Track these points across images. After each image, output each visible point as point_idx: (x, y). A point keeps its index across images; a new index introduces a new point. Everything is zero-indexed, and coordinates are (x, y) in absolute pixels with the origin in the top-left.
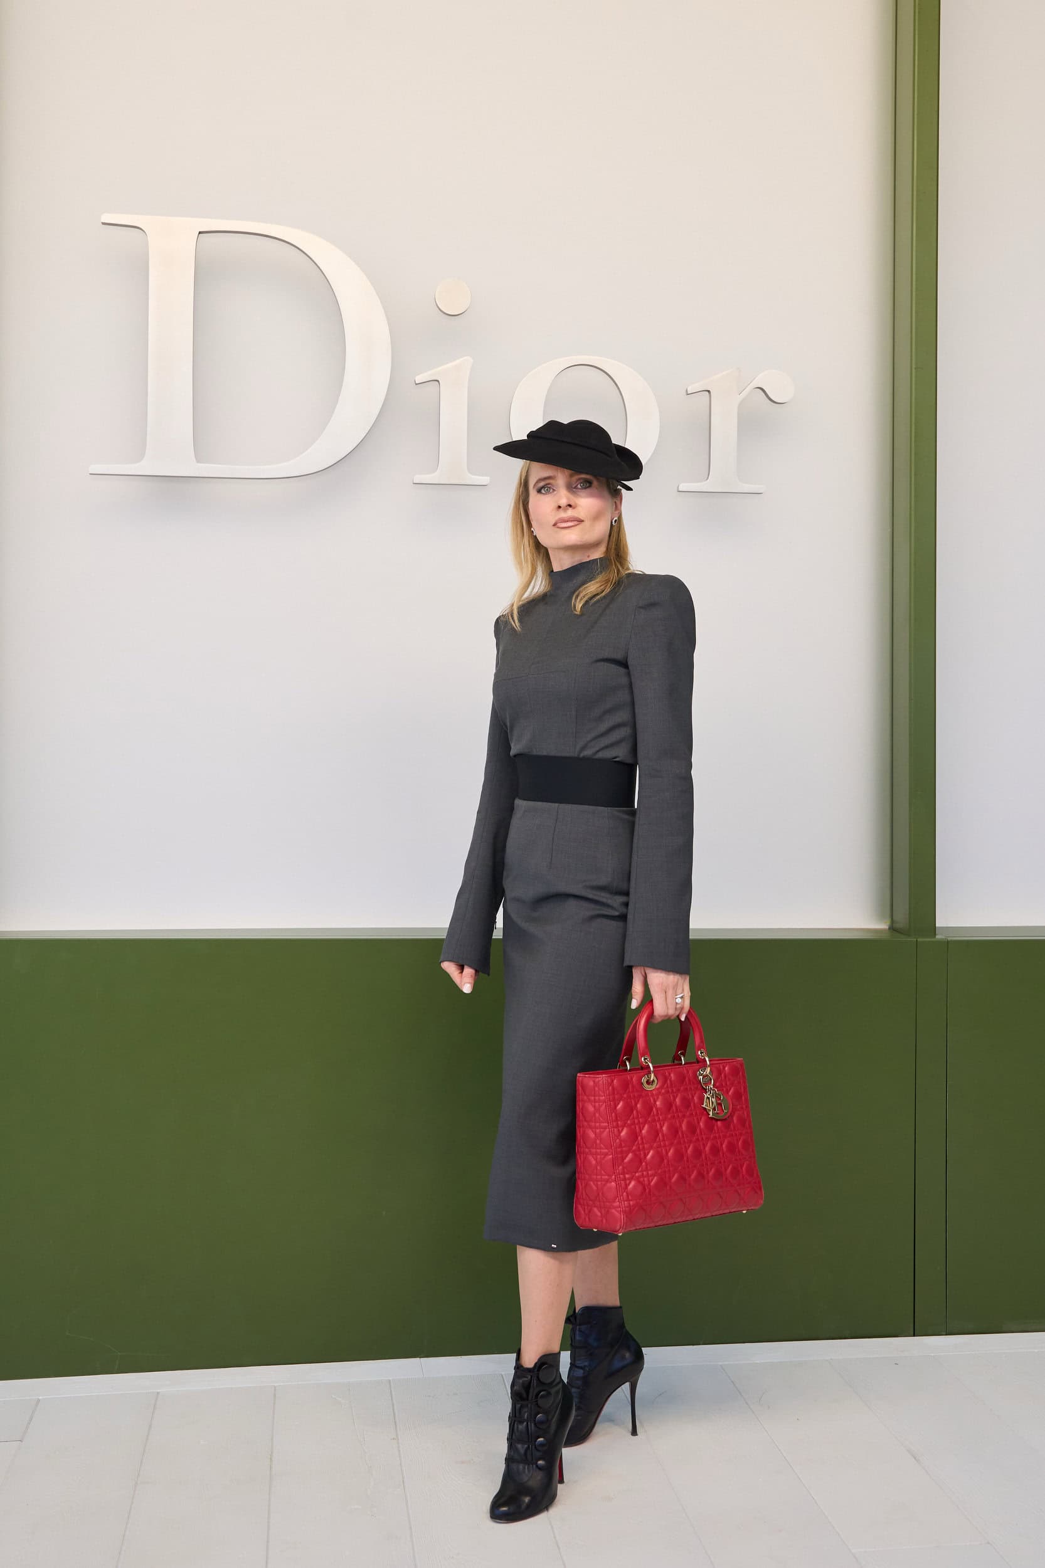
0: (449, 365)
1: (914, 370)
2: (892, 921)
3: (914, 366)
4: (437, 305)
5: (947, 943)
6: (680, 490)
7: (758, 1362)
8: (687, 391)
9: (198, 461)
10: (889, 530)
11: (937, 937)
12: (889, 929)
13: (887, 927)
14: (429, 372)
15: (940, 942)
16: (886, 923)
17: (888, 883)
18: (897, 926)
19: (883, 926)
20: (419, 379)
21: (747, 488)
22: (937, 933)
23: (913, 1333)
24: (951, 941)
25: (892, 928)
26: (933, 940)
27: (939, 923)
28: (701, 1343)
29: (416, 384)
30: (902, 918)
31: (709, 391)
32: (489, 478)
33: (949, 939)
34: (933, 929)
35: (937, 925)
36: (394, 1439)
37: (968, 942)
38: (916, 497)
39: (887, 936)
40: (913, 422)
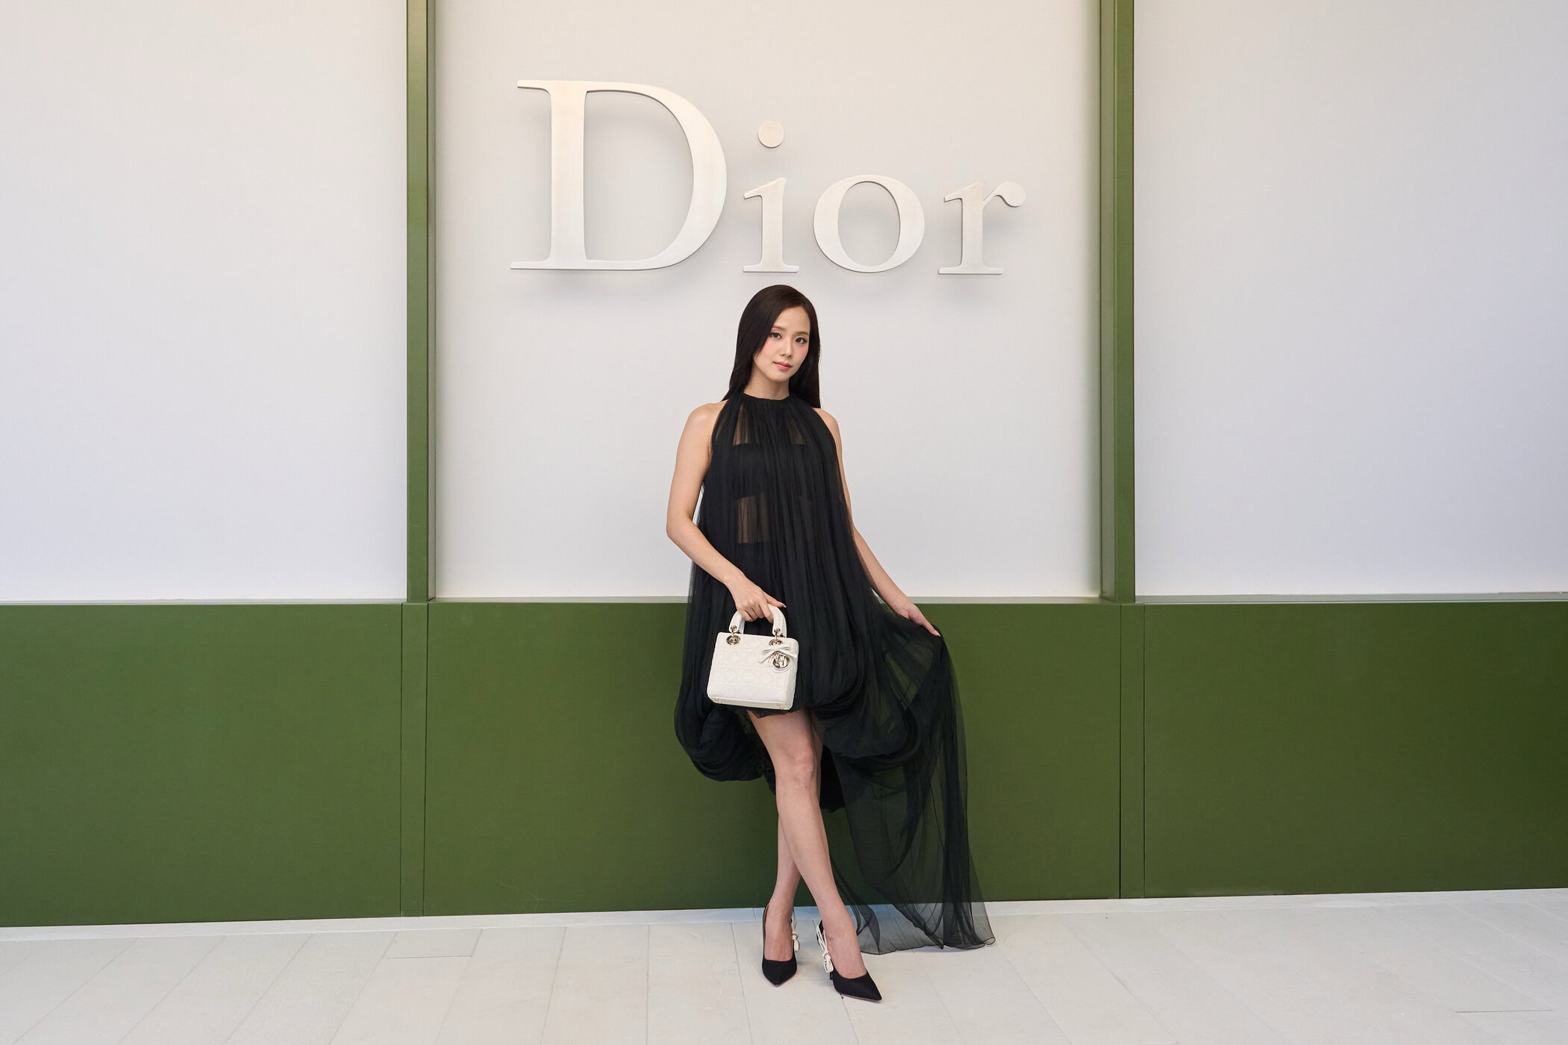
0: (768, 184)
1: (1116, 179)
2: (1102, 592)
3: (1116, 176)
4: (760, 141)
5: (1144, 608)
6: (940, 272)
7: (1003, 915)
9: (588, 259)
10: (1098, 299)
11: (1136, 602)
12: (1100, 597)
13: (1098, 596)
14: (753, 191)
15: (1139, 607)
16: (1098, 592)
17: (1099, 564)
18: (1106, 595)
19: (1095, 595)
20: (747, 195)
21: (990, 270)
22: (1136, 599)
23: (1119, 896)
24: (1148, 606)
25: (1102, 597)
26: (1131, 604)
27: (1137, 594)
30: (1109, 589)
31: (961, 199)
32: (798, 267)
33: (1146, 604)
34: (1133, 598)
35: (1136, 595)
37: (1160, 605)
38: (1118, 274)
39: (1097, 602)
40: (1116, 217)
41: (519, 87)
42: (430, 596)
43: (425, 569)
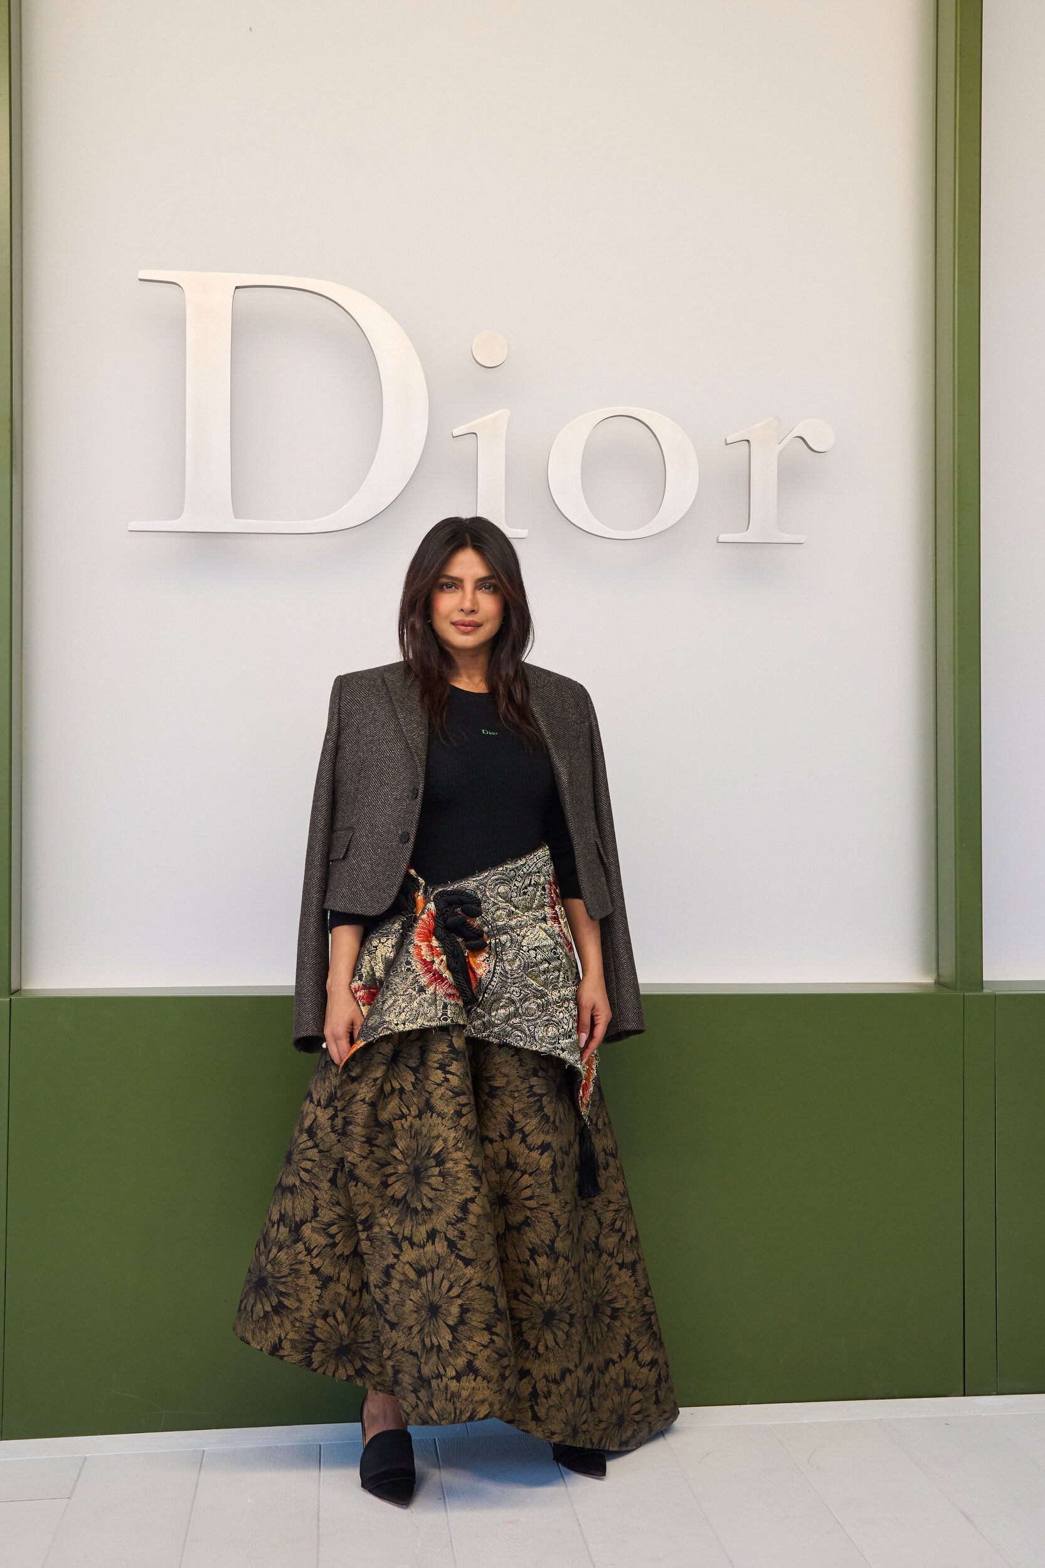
0: (485, 418)
1: (956, 417)
2: (938, 975)
3: (956, 414)
4: (474, 358)
5: (995, 998)
6: (720, 541)
7: (806, 1422)
8: (726, 440)
9: (236, 518)
10: (933, 579)
11: (984, 991)
12: (935, 983)
13: (933, 982)
14: (465, 426)
15: (988, 996)
16: (931, 977)
17: (934, 937)
18: (943, 980)
19: (929, 980)
20: (456, 432)
21: (788, 538)
22: (984, 987)
23: (963, 1393)
24: (999, 995)
25: (938, 983)
26: (980, 993)
27: (986, 977)
28: (748, 1403)
29: (454, 437)
30: (949, 971)
31: (748, 441)
32: (527, 531)
33: (997, 993)
34: (979, 983)
35: (984, 980)
36: (440, 1499)
37: (1015, 995)
38: (959, 545)
39: (933, 990)
40: (956, 469)
41: (140, 280)
42: (14, 987)
43: (7, 951)
